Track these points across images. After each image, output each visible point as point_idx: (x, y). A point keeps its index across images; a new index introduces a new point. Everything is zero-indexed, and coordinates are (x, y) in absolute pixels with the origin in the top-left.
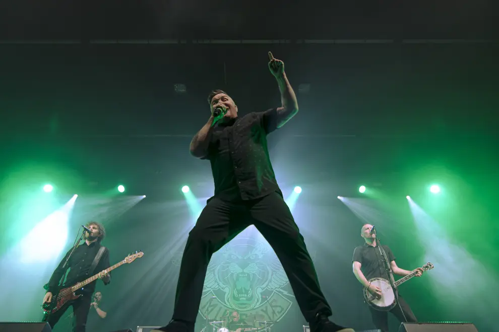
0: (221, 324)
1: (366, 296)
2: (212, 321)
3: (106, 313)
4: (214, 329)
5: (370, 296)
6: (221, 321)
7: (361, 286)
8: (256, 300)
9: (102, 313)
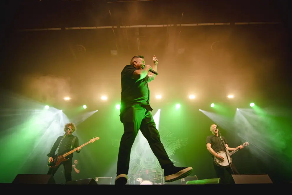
0: (138, 176)
1: (216, 161)
2: (134, 174)
3: (79, 171)
4: (135, 179)
5: (218, 161)
6: (138, 174)
7: (213, 156)
8: (156, 164)
9: (77, 171)
